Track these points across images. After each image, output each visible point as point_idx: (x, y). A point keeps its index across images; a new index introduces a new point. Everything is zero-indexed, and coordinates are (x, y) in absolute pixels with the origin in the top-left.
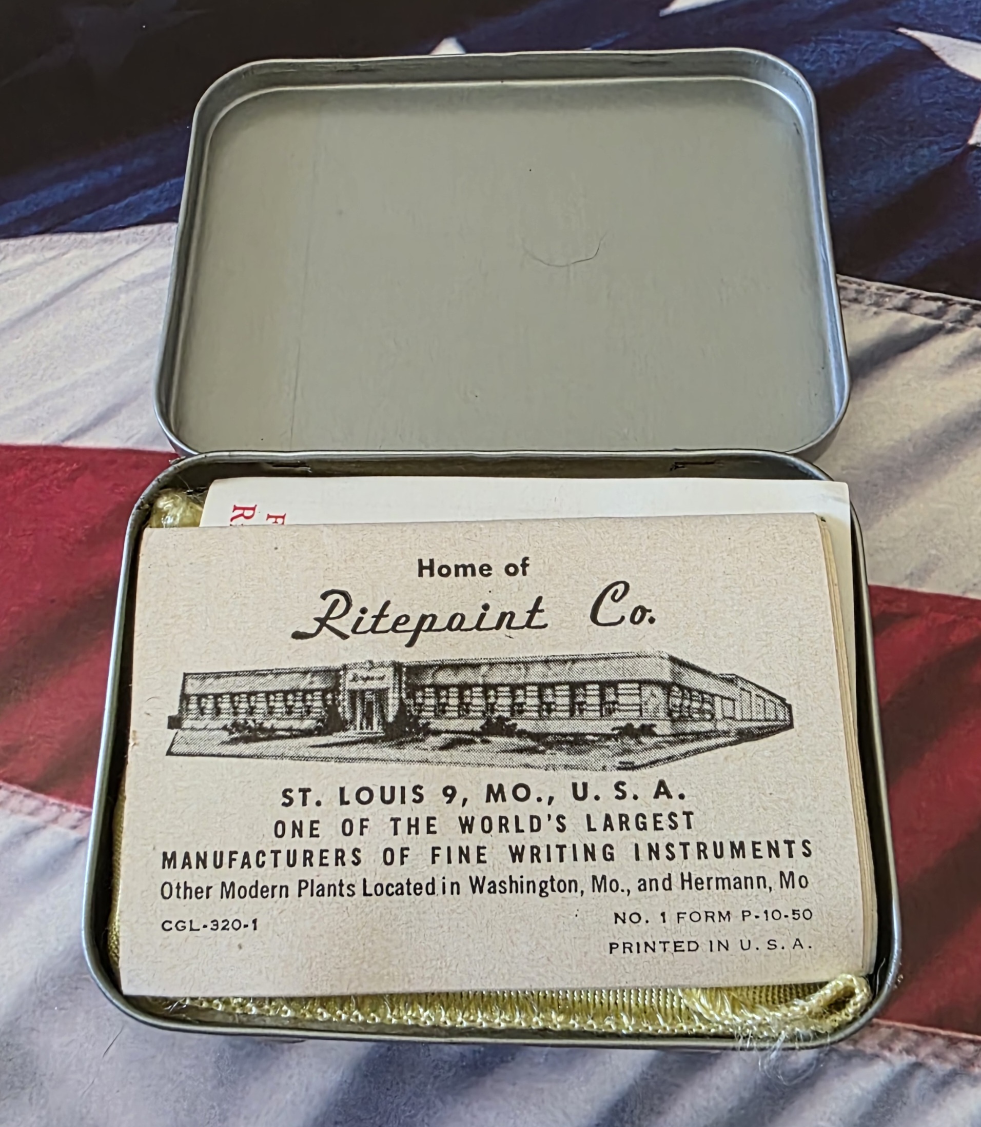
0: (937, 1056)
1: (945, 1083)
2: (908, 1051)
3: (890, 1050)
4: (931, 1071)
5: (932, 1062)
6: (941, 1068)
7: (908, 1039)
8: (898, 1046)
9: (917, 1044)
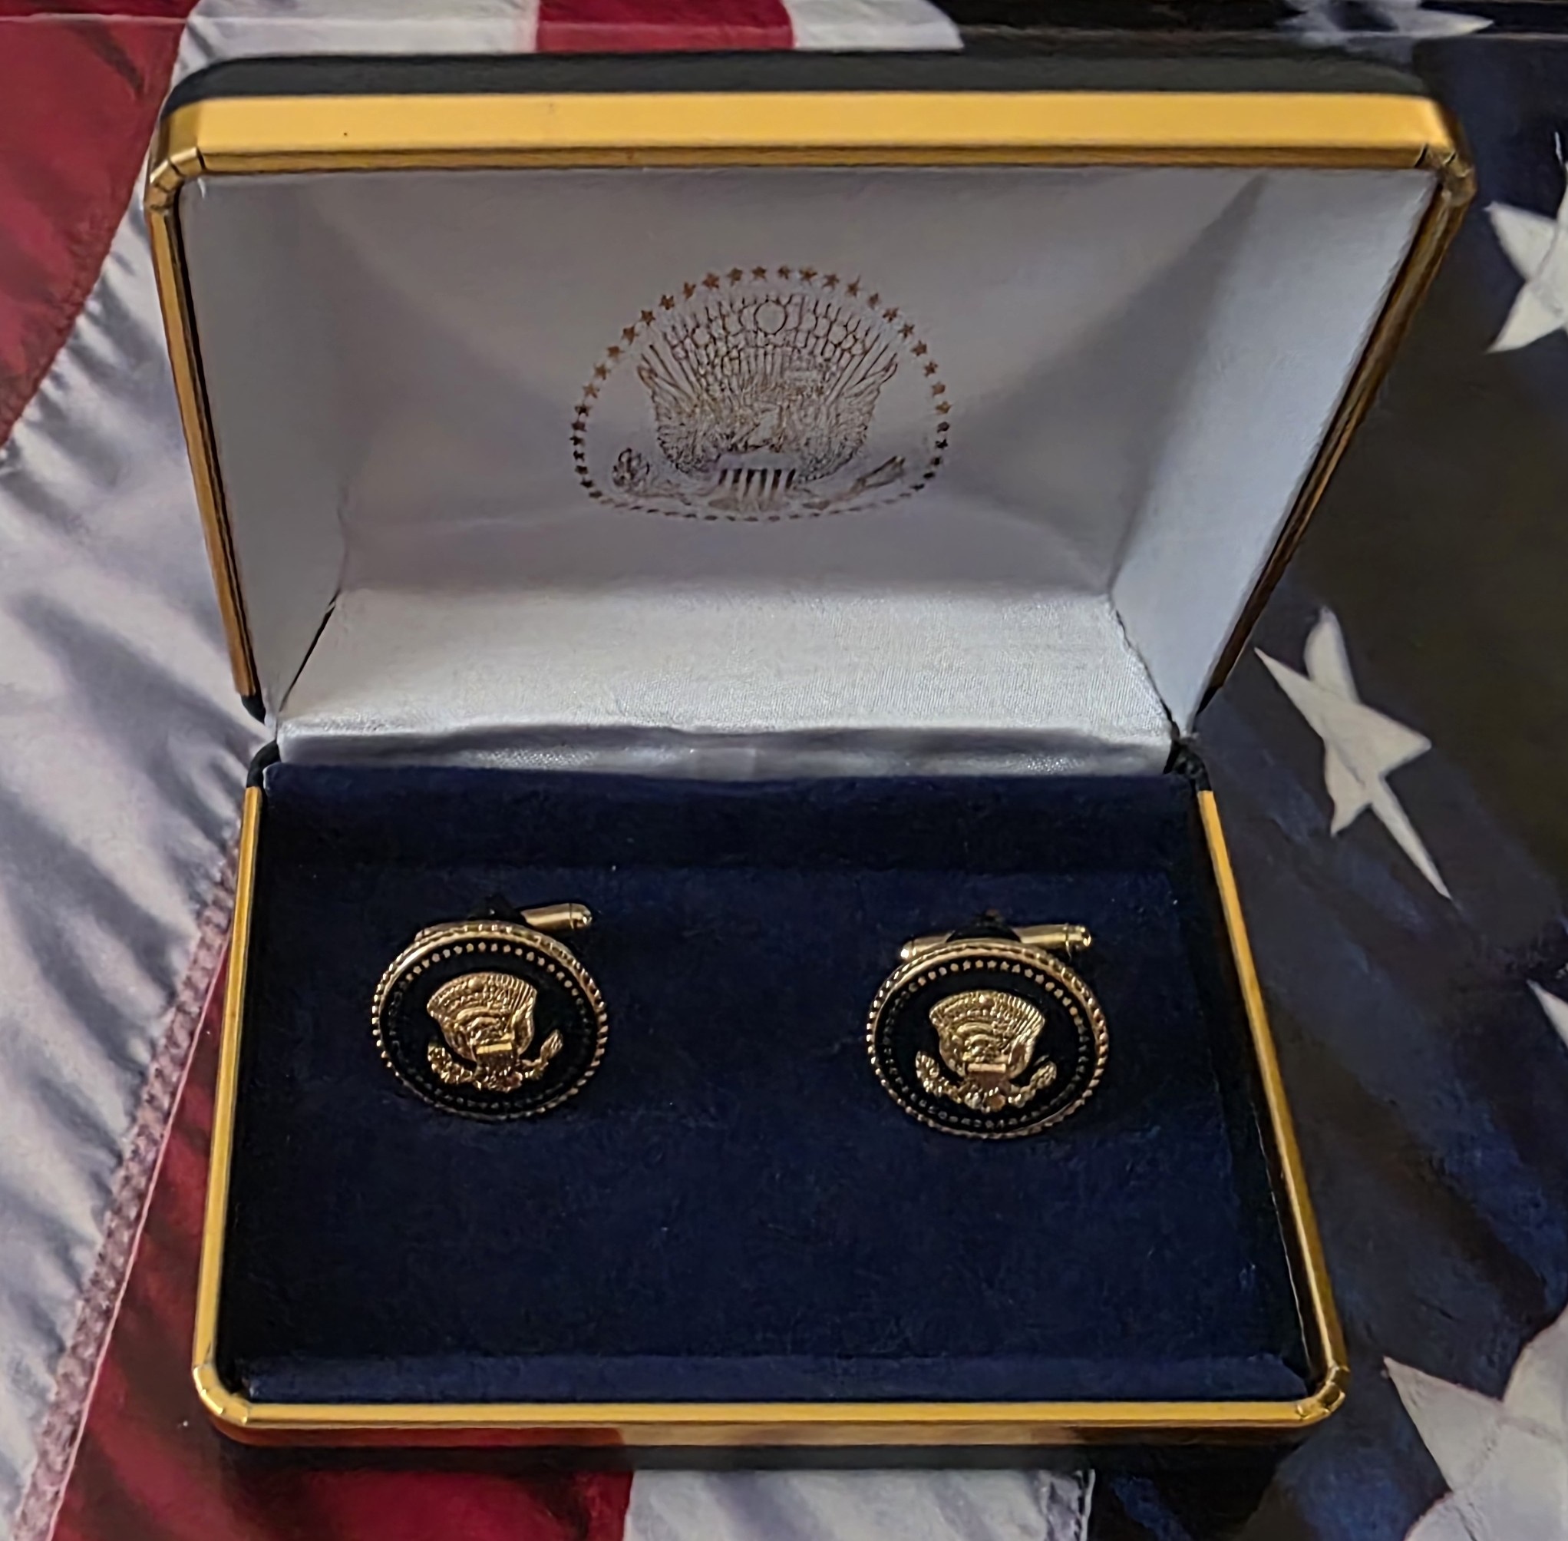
0: (127, 1179)
1: (101, 1186)
2: (136, 1152)
3: (139, 1135)
4: (113, 1171)
5: (122, 1173)
6: (115, 1183)
7: (147, 1152)
8: (142, 1143)
9: (142, 1162)
